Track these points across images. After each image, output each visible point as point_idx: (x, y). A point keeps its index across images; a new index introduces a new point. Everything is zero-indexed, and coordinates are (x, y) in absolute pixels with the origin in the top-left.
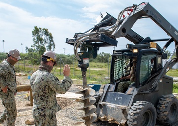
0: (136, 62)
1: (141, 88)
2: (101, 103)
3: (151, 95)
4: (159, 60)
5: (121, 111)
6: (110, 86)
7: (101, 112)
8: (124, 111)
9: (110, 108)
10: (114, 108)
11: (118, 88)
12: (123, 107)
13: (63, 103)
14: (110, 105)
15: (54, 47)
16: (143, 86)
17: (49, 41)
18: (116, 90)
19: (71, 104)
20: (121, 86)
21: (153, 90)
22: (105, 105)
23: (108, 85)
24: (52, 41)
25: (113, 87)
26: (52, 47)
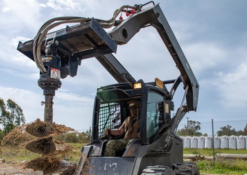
1: (149, 145)
4: (166, 107)
6: (92, 147)
16: (151, 143)
20: (111, 147)
23: (90, 146)
25: (98, 150)
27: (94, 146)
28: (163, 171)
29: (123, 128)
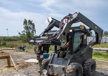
0: (71, 38)
1: (74, 55)
2: (50, 64)
3: (80, 59)
4: (85, 36)
5: (62, 69)
6: (54, 54)
7: (50, 70)
8: (64, 69)
9: (55, 68)
10: (57, 67)
11: (60, 55)
12: (63, 66)
13: (26, 65)
14: (55, 66)
15: (35, 32)
16: (75, 53)
17: (32, 28)
18: (58, 57)
19: (30, 66)
21: (81, 56)
22: (52, 66)
24: (34, 28)
25: (56, 55)
26: (34, 32)
27: (55, 54)
28: (77, 65)
29: (67, 45)
